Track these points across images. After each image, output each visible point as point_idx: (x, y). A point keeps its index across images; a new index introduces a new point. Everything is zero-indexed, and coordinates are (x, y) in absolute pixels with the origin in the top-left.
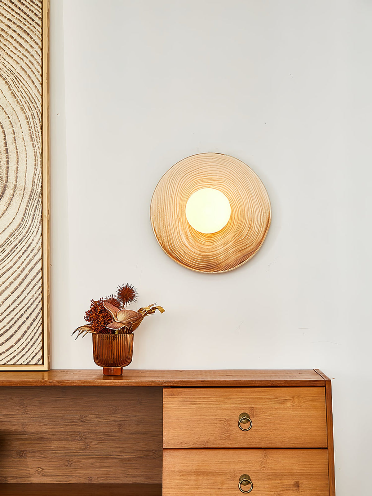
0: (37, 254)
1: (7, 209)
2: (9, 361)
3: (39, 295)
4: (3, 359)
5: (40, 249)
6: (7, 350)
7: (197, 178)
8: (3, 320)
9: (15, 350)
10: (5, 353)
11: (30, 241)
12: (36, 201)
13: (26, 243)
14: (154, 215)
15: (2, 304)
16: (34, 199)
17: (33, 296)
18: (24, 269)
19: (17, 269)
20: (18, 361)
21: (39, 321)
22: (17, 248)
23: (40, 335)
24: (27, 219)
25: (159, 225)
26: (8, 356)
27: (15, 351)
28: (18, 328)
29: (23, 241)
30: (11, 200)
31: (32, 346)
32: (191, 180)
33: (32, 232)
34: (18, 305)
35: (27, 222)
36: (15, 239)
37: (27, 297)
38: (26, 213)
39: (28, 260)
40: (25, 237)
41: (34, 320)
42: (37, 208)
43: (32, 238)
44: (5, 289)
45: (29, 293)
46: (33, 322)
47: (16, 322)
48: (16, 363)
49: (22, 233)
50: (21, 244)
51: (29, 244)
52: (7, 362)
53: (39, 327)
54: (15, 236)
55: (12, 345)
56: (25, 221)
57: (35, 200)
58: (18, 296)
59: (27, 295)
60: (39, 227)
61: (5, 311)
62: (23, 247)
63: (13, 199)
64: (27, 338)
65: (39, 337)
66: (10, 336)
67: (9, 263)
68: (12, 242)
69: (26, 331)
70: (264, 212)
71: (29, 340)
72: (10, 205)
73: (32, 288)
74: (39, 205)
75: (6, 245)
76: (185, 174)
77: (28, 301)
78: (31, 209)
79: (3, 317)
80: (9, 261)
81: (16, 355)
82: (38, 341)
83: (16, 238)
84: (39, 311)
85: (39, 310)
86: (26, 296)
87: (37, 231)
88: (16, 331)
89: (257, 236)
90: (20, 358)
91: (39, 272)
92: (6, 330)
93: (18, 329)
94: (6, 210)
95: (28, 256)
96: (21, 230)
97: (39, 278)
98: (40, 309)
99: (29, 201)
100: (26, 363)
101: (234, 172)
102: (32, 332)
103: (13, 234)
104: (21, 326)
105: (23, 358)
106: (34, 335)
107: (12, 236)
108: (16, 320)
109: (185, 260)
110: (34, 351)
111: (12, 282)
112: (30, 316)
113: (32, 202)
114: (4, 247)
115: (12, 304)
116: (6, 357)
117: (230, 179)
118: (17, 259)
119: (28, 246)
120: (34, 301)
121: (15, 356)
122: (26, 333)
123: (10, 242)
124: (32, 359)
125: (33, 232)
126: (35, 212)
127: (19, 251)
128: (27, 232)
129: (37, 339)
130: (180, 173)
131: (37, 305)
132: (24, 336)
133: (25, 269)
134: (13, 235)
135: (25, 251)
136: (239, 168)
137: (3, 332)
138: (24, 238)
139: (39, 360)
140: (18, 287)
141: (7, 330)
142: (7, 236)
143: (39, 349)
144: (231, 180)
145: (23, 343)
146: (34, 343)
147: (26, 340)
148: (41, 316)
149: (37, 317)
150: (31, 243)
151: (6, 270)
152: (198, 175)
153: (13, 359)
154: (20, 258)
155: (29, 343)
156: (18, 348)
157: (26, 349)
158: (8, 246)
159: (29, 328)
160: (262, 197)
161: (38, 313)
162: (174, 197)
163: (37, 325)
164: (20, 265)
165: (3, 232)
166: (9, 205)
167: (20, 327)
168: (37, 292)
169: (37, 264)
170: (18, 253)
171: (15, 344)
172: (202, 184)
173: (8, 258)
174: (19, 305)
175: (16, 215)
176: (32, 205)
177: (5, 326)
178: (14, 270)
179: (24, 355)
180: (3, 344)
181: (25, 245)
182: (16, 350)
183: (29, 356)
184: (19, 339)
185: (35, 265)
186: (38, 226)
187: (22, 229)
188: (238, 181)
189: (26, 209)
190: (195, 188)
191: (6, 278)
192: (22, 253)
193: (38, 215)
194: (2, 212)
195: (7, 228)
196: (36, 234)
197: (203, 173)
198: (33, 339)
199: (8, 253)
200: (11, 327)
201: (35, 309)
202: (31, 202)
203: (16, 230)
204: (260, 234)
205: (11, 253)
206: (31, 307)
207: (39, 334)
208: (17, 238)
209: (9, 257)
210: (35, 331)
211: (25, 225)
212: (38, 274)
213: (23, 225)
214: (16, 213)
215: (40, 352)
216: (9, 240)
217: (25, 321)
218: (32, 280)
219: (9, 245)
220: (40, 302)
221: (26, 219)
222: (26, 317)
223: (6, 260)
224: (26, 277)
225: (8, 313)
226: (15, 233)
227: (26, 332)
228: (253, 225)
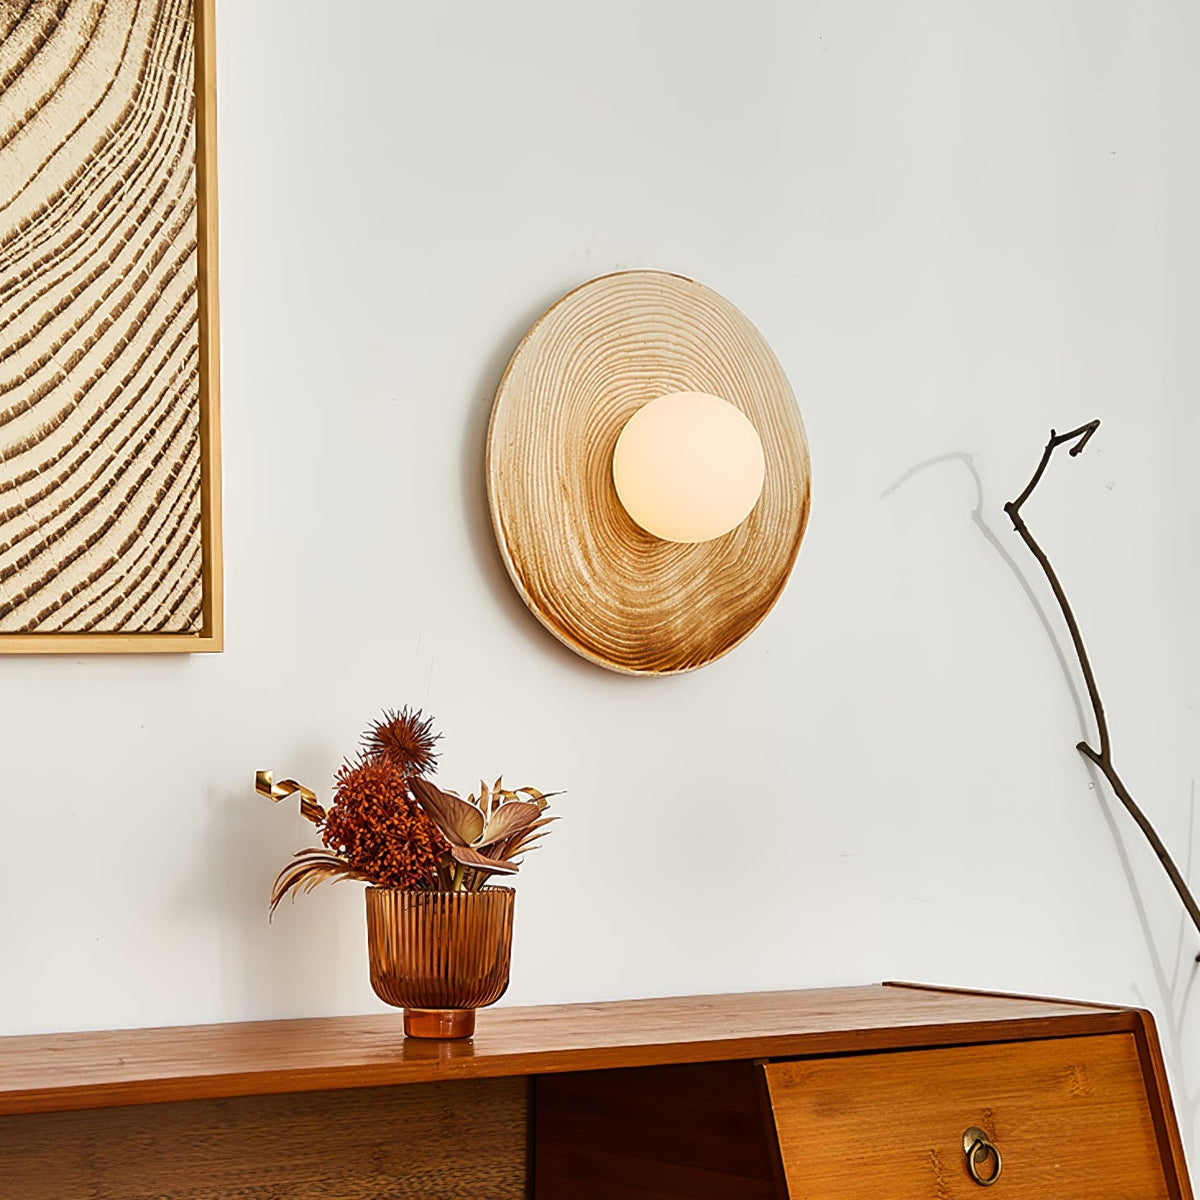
0: (183, 224)
1: (88, 44)
2: (100, 618)
3: (193, 376)
4: (81, 610)
5: (193, 208)
6: (94, 578)
7: (615, 353)
8: (81, 463)
9: (118, 577)
10: (87, 586)
11: (162, 175)
12: (179, 31)
13: (150, 180)
14: (501, 473)
15: (75, 403)
16: (172, 23)
17: (173, 380)
18: (144, 278)
19: (122, 277)
20: (128, 617)
21: (194, 471)
22: (120, 199)
23: (195, 525)
24: (151, 92)
25: (513, 509)
26: (98, 598)
27: (118, 582)
28: (128, 495)
29: (141, 173)
30: (100, 15)
31: (171, 564)
32: (600, 358)
33: (167, 141)
34: (128, 409)
35: (151, 105)
36: (114, 164)
37: (154, 382)
38: (148, 71)
39: (154, 247)
40: (146, 160)
41: (177, 469)
42: (182, 57)
43: (168, 163)
44: (84, 349)
45: (161, 366)
46: (173, 474)
47: (121, 472)
48: (122, 624)
49: (136, 142)
50: (133, 183)
51: (157, 186)
52: (96, 623)
53: (193, 494)
54: (113, 151)
55: (109, 557)
56: (145, 101)
57: (176, 23)
58: (125, 379)
59: (154, 376)
60: (188, 128)
61: (86, 430)
62: (140, 195)
63: (105, 11)
64: (156, 535)
65: (192, 531)
66: (102, 524)
67: (96, 251)
68: (104, 174)
69: (152, 506)
70: (793, 477)
71: (161, 541)
72: (96, 32)
73: (168, 348)
74: (189, 47)
75: (86, 182)
76: (587, 335)
77: (156, 398)
78: (163, 56)
79: (81, 454)
80: (96, 245)
81: (123, 596)
82: (190, 544)
83: (117, 161)
84: (194, 435)
85: (191, 432)
86: (152, 380)
87: (184, 141)
88: (122, 507)
89: (774, 557)
90: (136, 609)
91: (191, 291)
92: (87, 505)
93: (129, 498)
94: (84, 50)
95: (156, 230)
96: (134, 131)
97: (191, 316)
98: (196, 430)
99: (158, 27)
100: (155, 626)
101: (716, 340)
102: (171, 511)
103: (108, 145)
104: (138, 489)
105: (144, 605)
106: (179, 524)
107: (103, 152)
108: (122, 464)
109: (583, 631)
110: (177, 582)
111: (107, 325)
112: (165, 451)
113: (166, 30)
114: (78, 190)
115: (107, 406)
116: (91, 604)
117: (703, 362)
118: (122, 237)
119: (155, 192)
120: (176, 399)
121: (119, 601)
122: (154, 516)
123: (99, 174)
124: (172, 612)
125: (169, 142)
126: (175, 68)
127: (128, 211)
128: (150, 144)
129: (188, 539)
130: (572, 332)
131: (187, 413)
132: (148, 526)
133: (147, 278)
134: (108, 150)
135: (147, 211)
136: (729, 329)
137: (81, 510)
138: (144, 163)
139: (194, 616)
140: (126, 345)
141: (94, 503)
142: (89, 151)
143: (194, 576)
144: (706, 366)
145: (143, 553)
146: (179, 554)
147: (153, 540)
148: (198, 455)
149: (185, 457)
150: (165, 183)
151: (87, 276)
152: (618, 342)
153: (114, 609)
154: (129, 236)
155: (162, 550)
156: (128, 571)
157: (154, 576)
158: (92, 188)
159: (161, 497)
160: (788, 429)
161: (188, 444)
162: (552, 413)
163: (185, 487)
164: (131, 262)
165: (74, 132)
166: (94, 31)
167: (134, 491)
168: (185, 364)
169: (184, 262)
170: (124, 217)
171: (118, 554)
172: (629, 374)
173: (92, 234)
174: (131, 411)
175: (117, 74)
176: (167, 42)
177: (86, 488)
178: (114, 281)
179: (148, 595)
180: (79, 556)
181: (148, 191)
182: (122, 577)
183: (164, 602)
184: (134, 538)
185: (177, 264)
186: (185, 122)
187: (136, 129)
188: (724, 372)
189: (148, 53)
190: (610, 387)
191: (88, 308)
192: (136, 218)
193: (184, 82)
194: (72, 56)
195: (89, 120)
196: (181, 151)
197: (632, 338)
198: (174, 540)
199: (94, 213)
200: (104, 492)
201: (181, 427)
202: (163, 30)
203: (116, 132)
204: (779, 551)
205: (102, 215)
206: (168, 419)
207: (193, 519)
208: (121, 161)
209: (97, 227)
210: (180, 508)
211: (144, 114)
212: (186, 298)
213: (140, 113)
214: (117, 66)
215: (197, 585)
216: (95, 165)
217: (148, 472)
218: (170, 320)
219: (97, 183)
220: (194, 402)
221: (147, 94)
222: (153, 457)
223: (87, 239)
224: (150, 306)
225: (97, 439)
226: (113, 140)
227: (152, 511)
228: (762, 518)
